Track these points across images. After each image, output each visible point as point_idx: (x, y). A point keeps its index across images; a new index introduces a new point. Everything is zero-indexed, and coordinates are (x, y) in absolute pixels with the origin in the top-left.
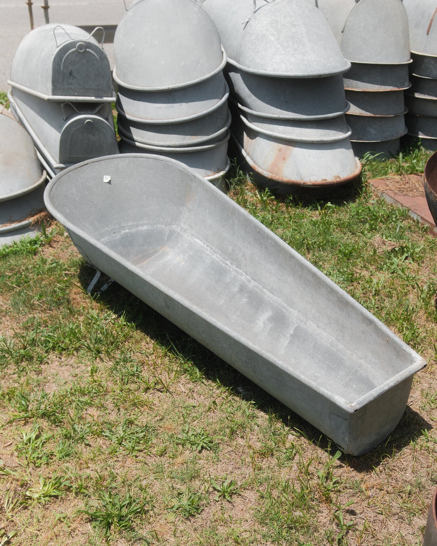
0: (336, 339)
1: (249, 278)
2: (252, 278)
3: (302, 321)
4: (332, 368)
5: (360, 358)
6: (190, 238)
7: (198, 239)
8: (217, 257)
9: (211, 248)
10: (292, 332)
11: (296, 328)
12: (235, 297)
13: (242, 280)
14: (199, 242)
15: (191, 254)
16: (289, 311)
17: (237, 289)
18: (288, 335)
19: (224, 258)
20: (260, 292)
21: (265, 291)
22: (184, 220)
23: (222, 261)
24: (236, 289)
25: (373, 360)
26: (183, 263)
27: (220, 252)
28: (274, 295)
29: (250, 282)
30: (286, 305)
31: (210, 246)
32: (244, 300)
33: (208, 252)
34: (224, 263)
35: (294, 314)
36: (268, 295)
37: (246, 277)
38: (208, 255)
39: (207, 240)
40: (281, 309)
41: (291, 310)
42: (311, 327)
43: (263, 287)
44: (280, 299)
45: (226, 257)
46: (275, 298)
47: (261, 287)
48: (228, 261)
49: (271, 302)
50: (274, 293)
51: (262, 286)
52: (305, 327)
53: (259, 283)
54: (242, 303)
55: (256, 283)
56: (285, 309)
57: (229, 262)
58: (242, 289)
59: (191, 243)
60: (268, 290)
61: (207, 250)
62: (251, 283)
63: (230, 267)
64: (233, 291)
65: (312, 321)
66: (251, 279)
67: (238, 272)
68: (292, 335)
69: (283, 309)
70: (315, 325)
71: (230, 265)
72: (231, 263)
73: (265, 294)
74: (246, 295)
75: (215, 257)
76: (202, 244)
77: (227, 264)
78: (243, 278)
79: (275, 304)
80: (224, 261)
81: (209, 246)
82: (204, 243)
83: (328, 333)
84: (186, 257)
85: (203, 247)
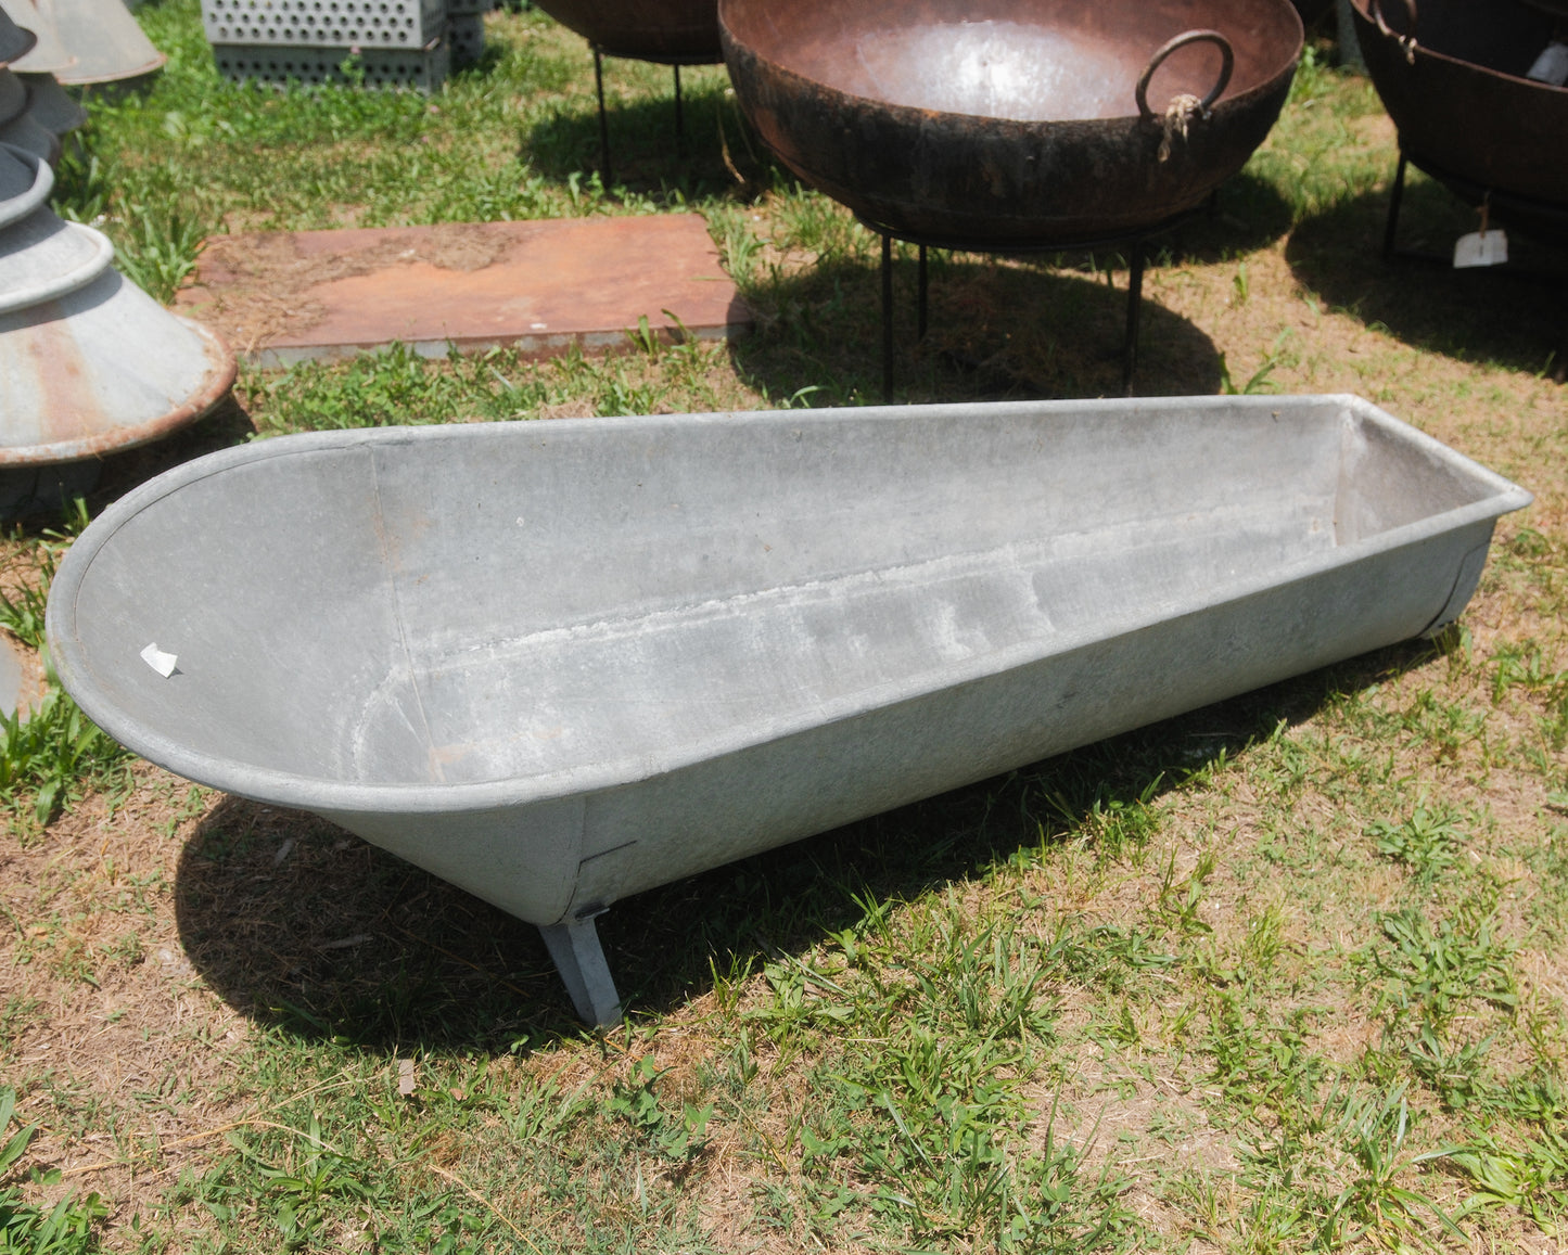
0: (1140, 519)
1: (814, 585)
2: (825, 579)
3: (1037, 556)
4: (1170, 583)
5: (1211, 510)
6: (493, 657)
7: (530, 631)
8: (657, 623)
9: (610, 619)
10: (1034, 599)
11: (1034, 583)
12: (829, 661)
13: (799, 608)
14: (547, 639)
15: (553, 690)
16: (990, 562)
17: (810, 640)
18: (1035, 612)
19: (686, 604)
20: (875, 592)
21: (887, 575)
22: (408, 628)
23: (688, 618)
24: (806, 644)
25: (1241, 488)
26: (567, 732)
27: (658, 601)
28: (923, 562)
29: (825, 593)
30: (972, 559)
31: (600, 614)
32: (858, 645)
33: (611, 636)
34: (697, 617)
35: (1009, 561)
36: (903, 578)
37: (803, 593)
38: (619, 641)
39: (572, 609)
40: (965, 579)
41: (992, 556)
42: (1069, 546)
43: (876, 572)
44: (946, 558)
45: (693, 597)
46: (931, 567)
47: (869, 576)
48: (706, 600)
49: (927, 584)
50: (920, 557)
51: (870, 573)
52: (1051, 561)
53: (858, 573)
54: (861, 655)
55: (846, 580)
56: (976, 567)
57: (712, 602)
58: (821, 627)
59: (513, 665)
60: (898, 566)
61: (601, 633)
62: (833, 592)
63: (729, 611)
64: (804, 653)
65: (1063, 533)
66: (824, 585)
67: (769, 600)
68: (1040, 605)
69: (971, 574)
70: (1073, 535)
71: (723, 606)
72: (722, 599)
73: (894, 582)
74: (846, 632)
75: (649, 630)
76: (563, 633)
77: (710, 613)
78: (796, 602)
79: (942, 579)
80: (694, 610)
81: (598, 619)
82: (569, 627)
83: (1116, 523)
84: (550, 711)
85: (576, 637)
